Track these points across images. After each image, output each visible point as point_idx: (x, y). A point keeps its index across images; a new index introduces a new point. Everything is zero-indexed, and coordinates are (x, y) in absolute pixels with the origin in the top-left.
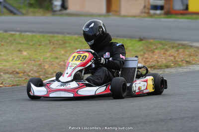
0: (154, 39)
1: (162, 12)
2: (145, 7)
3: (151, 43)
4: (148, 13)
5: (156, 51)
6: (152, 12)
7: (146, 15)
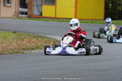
0: (23, 32)
1: (26, 16)
2: (16, 12)
3: (21, 35)
4: (18, 16)
5: (24, 39)
6: (20, 15)
7: (16, 17)
